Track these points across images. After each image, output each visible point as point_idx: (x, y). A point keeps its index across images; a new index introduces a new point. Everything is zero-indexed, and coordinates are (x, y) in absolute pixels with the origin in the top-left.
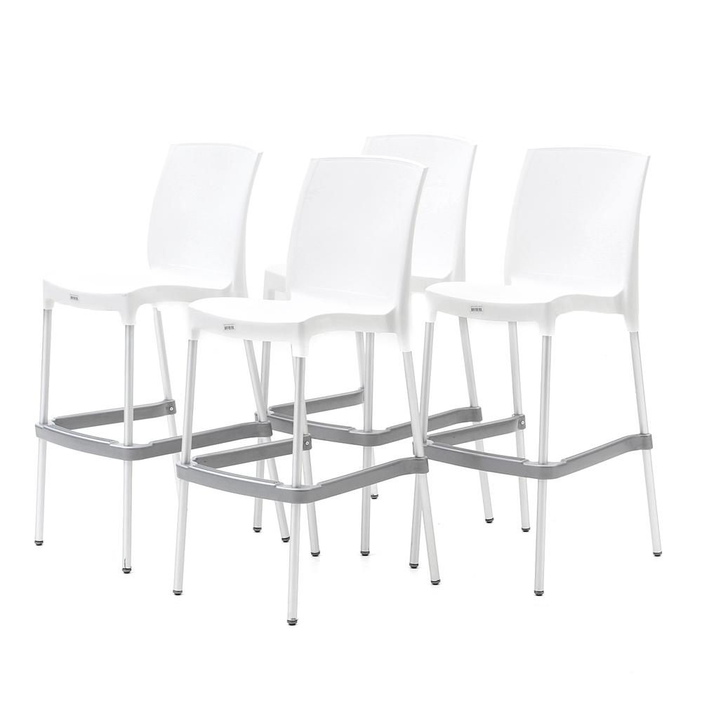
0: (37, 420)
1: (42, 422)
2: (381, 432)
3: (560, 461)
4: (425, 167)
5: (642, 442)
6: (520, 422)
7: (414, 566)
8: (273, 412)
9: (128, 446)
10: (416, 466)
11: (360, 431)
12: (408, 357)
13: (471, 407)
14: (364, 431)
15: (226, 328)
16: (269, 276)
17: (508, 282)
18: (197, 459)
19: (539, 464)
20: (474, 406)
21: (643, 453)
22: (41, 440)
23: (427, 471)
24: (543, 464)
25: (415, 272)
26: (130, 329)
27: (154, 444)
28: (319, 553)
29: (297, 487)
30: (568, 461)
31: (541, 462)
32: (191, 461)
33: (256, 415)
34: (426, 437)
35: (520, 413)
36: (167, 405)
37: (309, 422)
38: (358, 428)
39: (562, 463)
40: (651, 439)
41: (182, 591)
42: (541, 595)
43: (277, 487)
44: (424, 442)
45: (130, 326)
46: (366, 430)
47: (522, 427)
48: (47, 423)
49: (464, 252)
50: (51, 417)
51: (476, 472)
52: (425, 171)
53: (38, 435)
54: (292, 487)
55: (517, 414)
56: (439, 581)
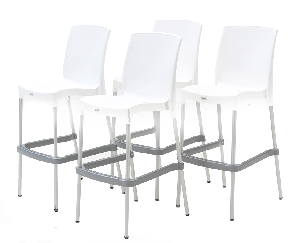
0: (18, 144)
1: (20, 146)
2: (163, 149)
3: (240, 164)
4: (181, 38)
5: (274, 152)
6: (222, 142)
7: (178, 206)
8: (117, 139)
9: (56, 158)
10: (179, 167)
11: (154, 148)
12: (175, 121)
13: (201, 135)
14: (156, 148)
15: (96, 110)
16: (115, 82)
17: (216, 84)
18: (85, 165)
19: (231, 165)
20: (202, 135)
21: (275, 157)
22: (20, 153)
23: (183, 168)
24: (233, 165)
25: (177, 80)
26: (55, 108)
27: (66, 157)
28: (138, 200)
29: (128, 180)
30: (244, 164)
31: (232, 165)
32: (82, 166)
33: (110, 140)
34: (183, 152)
35: (222, 139)
36: (73, 136)
37: (132, 144)
38: (153, 147)
39: (241, 165)
40: (278, 151)
41: (79, 221)
42: (233, 221)
43: (119, 180)
44: (182, 154)
45: (55, 107)
46: (157, 148)
47: (223, 144)
48: (22, 146)
49: (197, 70)
50: (24, 143)
51: (204, 168)
52: (181, 40)
53: (18, 151)
54: (126, 180)
55: (220, 139)
56: (189, 214)
